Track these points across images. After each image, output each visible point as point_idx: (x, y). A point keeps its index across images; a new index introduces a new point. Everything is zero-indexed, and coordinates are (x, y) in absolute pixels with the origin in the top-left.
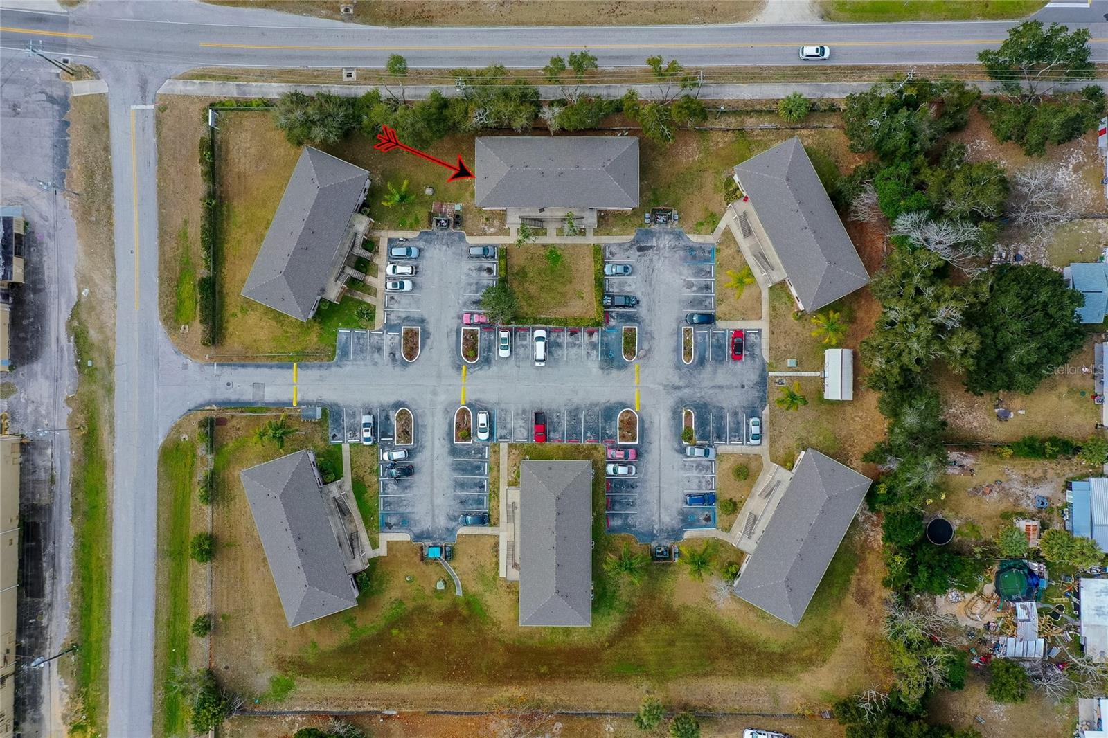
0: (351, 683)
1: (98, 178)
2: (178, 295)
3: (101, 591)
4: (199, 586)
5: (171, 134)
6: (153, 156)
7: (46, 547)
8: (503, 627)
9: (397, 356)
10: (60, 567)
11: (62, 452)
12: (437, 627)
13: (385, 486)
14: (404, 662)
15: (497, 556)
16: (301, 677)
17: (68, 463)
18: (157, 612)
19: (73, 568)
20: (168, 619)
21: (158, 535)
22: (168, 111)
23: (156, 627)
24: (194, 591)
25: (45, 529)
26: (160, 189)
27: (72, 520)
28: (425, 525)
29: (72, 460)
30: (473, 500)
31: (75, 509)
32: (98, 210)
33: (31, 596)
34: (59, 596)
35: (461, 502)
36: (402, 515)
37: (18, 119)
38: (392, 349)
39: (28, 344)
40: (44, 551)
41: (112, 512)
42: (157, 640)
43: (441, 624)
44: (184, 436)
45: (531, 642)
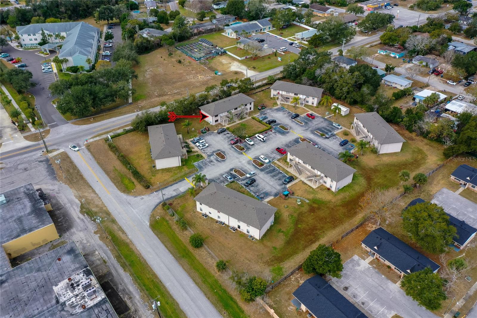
0: (303, 251)
1: (71, 171)
2: (124, 184)
3: (159, 290)
4: (206, 259)
5: (95, 150)
6: (91, 157)
7: (117, 288)
8: (333, 201)
9: (219, 160)
10: (130, 292)
11: (103, 250)
12: (312, 215)
13: (249, 189)
14: (314, 232)
15: (307, 185)
16: (281, 263)
17: (109, 252)
18: (194, 281)
19: (138, 288)
20: (202, 280)
21: (171, 253)
22: (91, 146)
23: (199, 287)
24: (205, 263)
25: (112, 282)
26: (99, 163)
27: (125, 271)
28: (274, 191)
29: (110, 250)
30: (282, 177)
31: (124, 266)
32: (76, 178)
33: (122, 313)
34: (138, 304)
35: (279, 180)
36: (264, 193)
37: (28, 172)
38: (216, 159)
39: (64, 225)
40: (118, 290)
41: (143, 258)
42: (203, 292)
43: (312, 214)
44: (158, 217)
45: (347, 200)
